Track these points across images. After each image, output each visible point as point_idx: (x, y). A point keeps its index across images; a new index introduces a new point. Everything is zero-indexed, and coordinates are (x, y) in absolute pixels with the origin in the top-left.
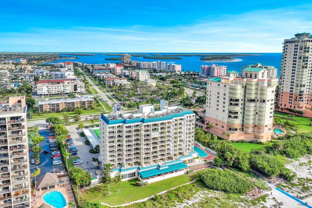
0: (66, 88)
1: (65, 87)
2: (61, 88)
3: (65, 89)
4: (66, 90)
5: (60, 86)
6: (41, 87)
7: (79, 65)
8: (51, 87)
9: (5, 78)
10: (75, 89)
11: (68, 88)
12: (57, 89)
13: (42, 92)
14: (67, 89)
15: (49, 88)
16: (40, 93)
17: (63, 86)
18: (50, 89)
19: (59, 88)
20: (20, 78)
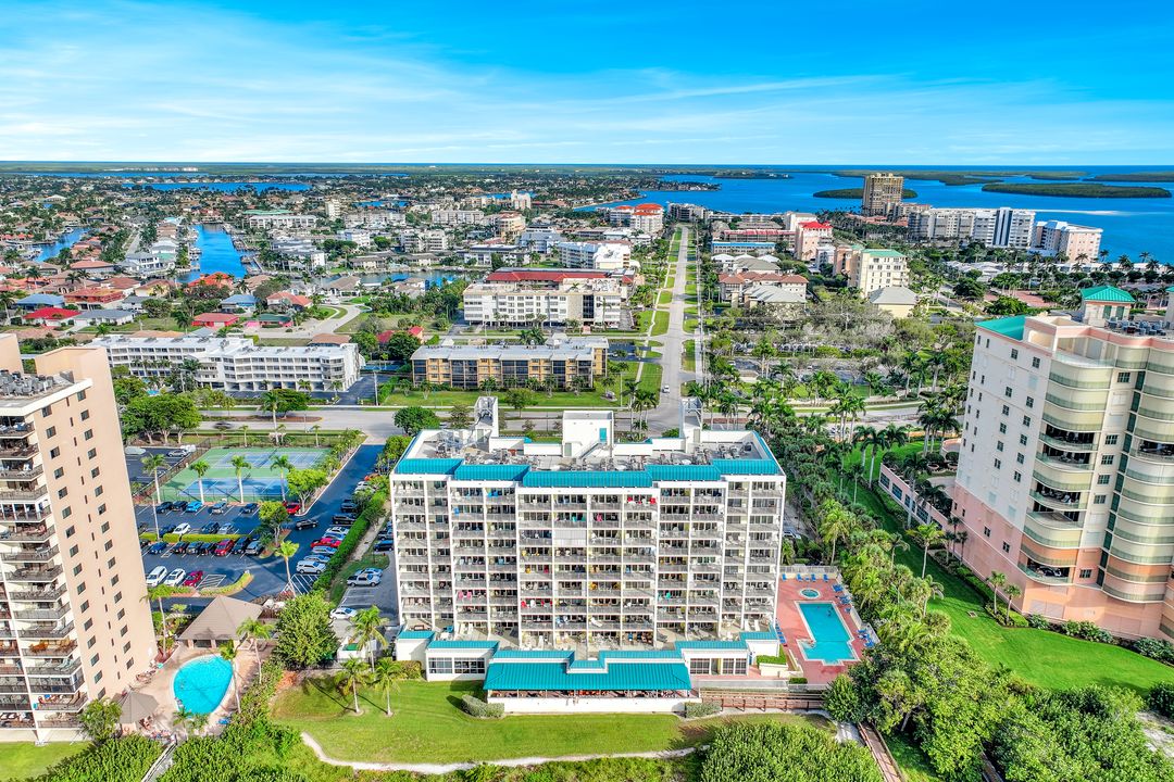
0: (557, 303)
1: (551, 300)
2: (539, 304)
3: (552, 307)
4: (556, 310)
5: (535, 297)
6: (475, 296)
7: (693, 215)
8: (506, 300)
9: (423, 258)
10: (589, 311)
11: (562, 305)
12: (525, 307)
13: (480, 312)
14: (559, 307)
15: (500, 300)
16: (472, 316)
17: (547, 298)
18: (503, 304)
19: (532, 303)
20: (466, 260)
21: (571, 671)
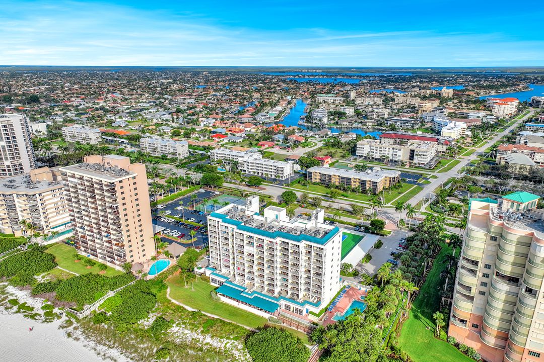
0: (397, 152)
1: (394, 150)
2: (389, 151)
3: (394, 153)
4: (396, 155)
5: (387, 148)
6: (362, 145)
8: (374, 148)
10: (412, 158)
11: (399, 153)
12: (382, 152)
13: (362, 152)
14: (398, 154)
15: (372, 148)
16: (359, 153)
17: (393, 149)
18: (373, 149)
19: (386, 151)
20: (389, 124)
21: (242, 294)
